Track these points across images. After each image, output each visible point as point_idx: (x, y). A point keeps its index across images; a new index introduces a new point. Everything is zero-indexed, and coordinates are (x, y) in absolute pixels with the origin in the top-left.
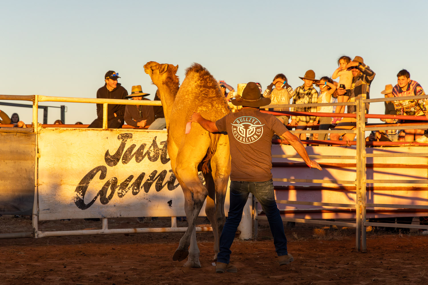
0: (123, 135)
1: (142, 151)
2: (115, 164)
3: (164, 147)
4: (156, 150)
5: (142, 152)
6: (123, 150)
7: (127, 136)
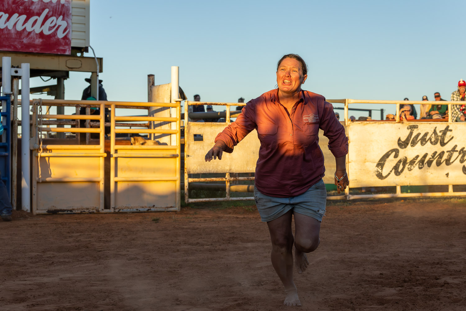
0: (411, 126)
1: (425, 137)
2: (405, 147)
3: (442, 134)
4: (436, 136)
5: (426, 139)
6: (411, 137)
7: (414, 126)
